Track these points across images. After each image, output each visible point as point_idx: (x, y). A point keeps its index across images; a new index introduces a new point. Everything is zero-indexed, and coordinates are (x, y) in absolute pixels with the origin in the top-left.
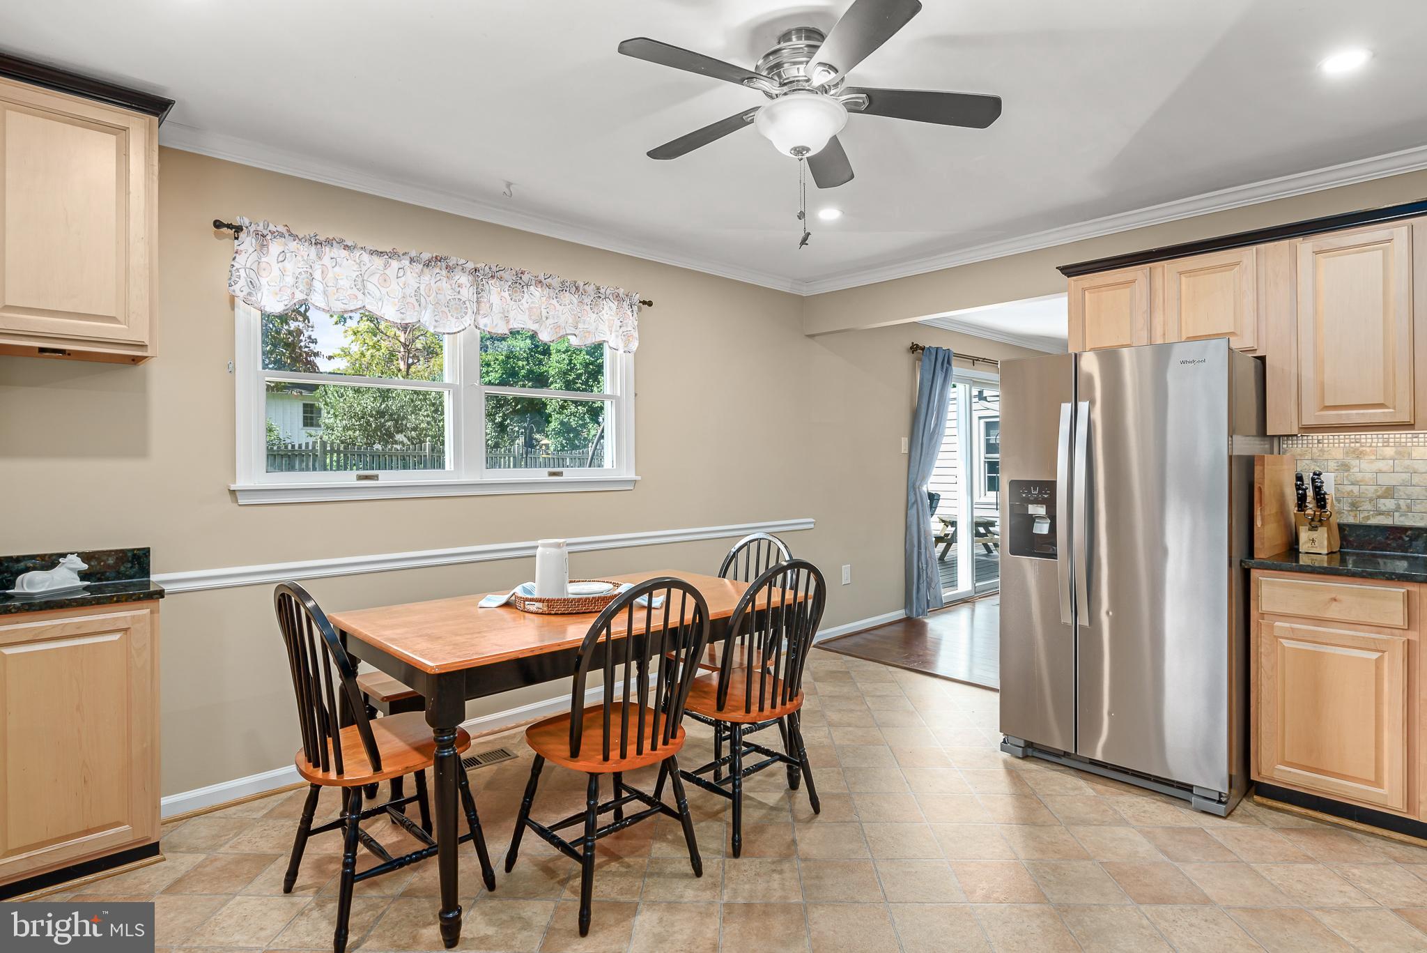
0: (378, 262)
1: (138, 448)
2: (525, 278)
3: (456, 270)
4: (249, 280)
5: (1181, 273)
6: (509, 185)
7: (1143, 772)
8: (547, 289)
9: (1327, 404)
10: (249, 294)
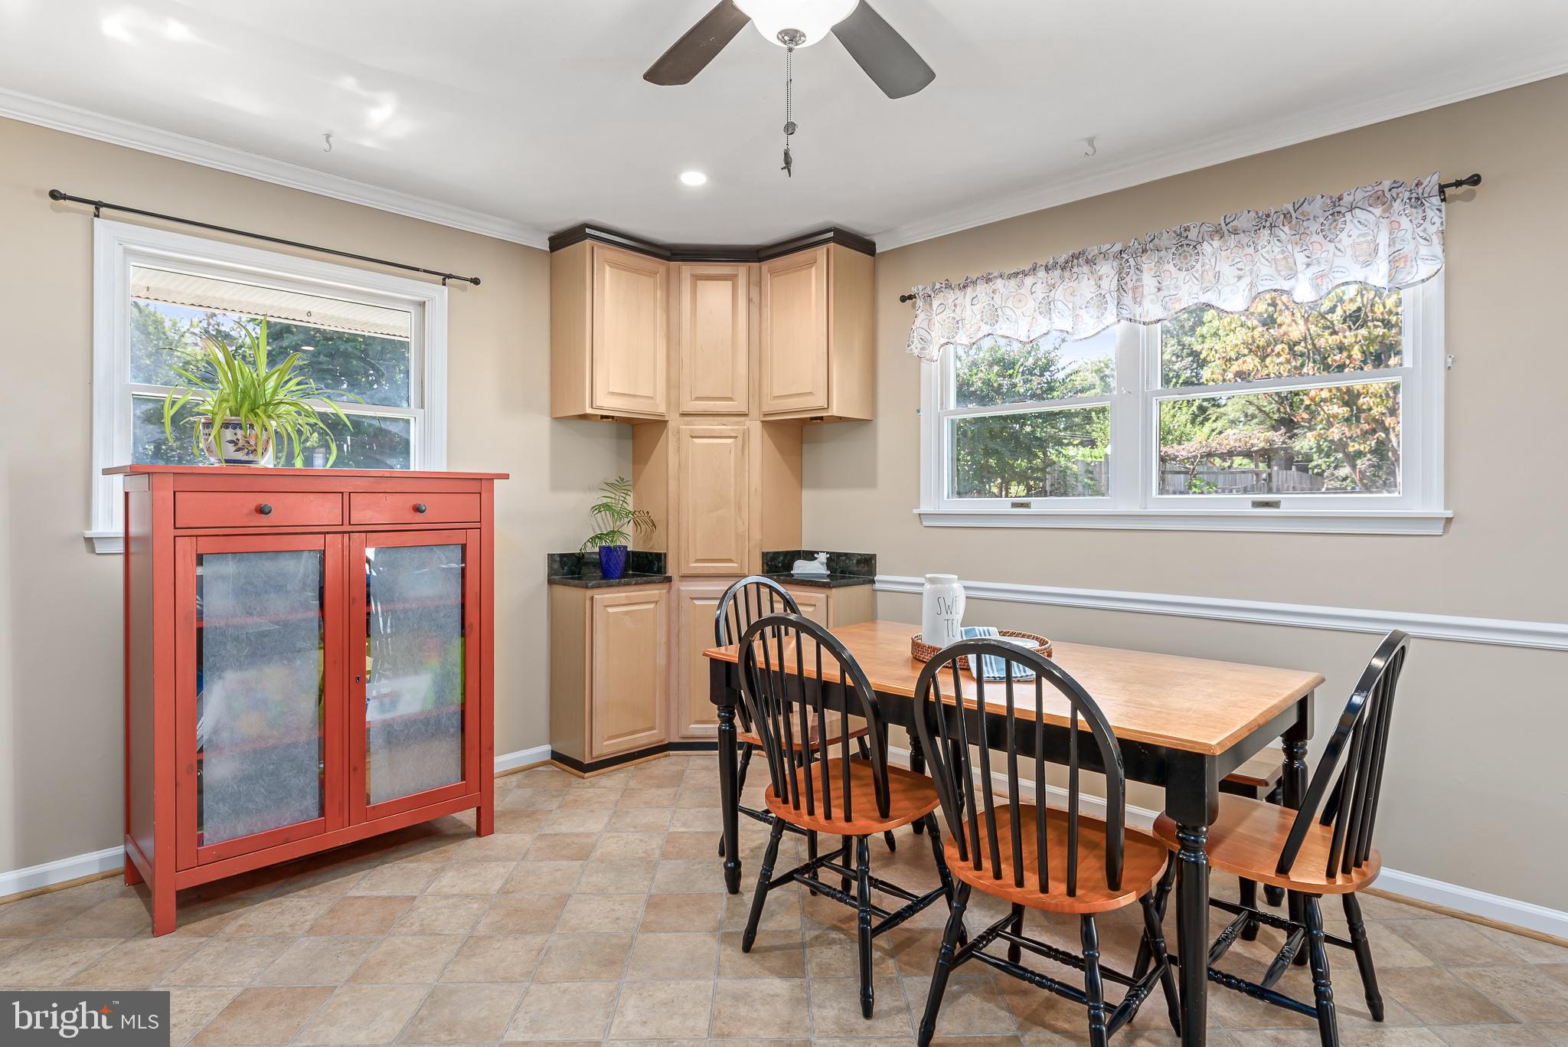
0: (1013, 282)
1: (869, 481)
2: (1193, 234)
3: (1097, 261)
4: (919, 337)
6: (1091, 141)
8: (1233, 236)
10: (923, 349)
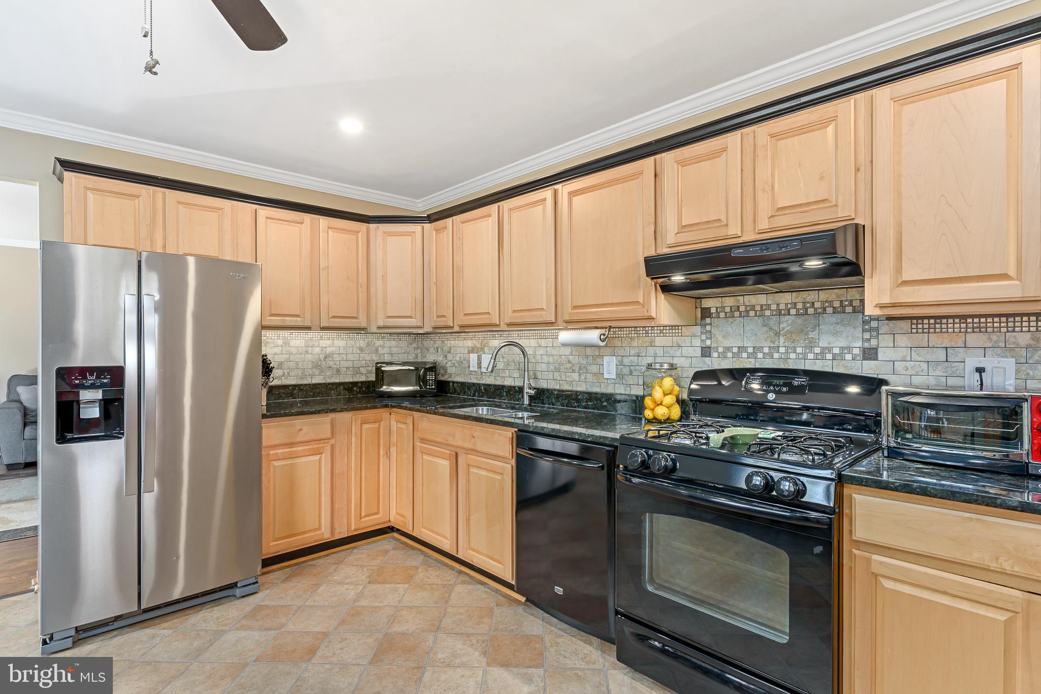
5: (179, 203)
7: (211, 589)
9: (272, 313)
